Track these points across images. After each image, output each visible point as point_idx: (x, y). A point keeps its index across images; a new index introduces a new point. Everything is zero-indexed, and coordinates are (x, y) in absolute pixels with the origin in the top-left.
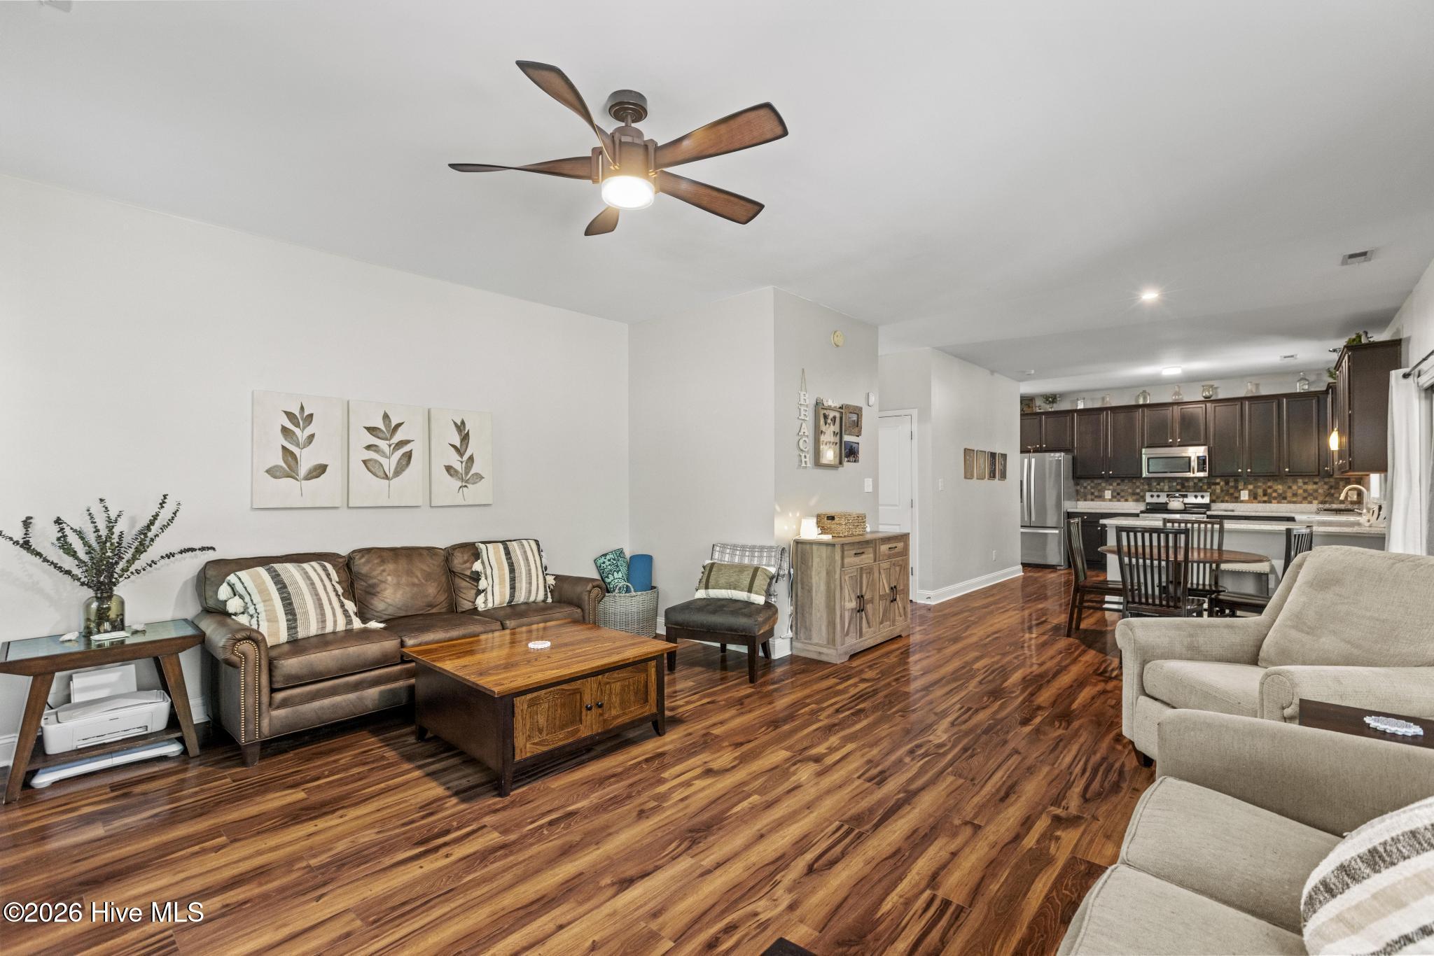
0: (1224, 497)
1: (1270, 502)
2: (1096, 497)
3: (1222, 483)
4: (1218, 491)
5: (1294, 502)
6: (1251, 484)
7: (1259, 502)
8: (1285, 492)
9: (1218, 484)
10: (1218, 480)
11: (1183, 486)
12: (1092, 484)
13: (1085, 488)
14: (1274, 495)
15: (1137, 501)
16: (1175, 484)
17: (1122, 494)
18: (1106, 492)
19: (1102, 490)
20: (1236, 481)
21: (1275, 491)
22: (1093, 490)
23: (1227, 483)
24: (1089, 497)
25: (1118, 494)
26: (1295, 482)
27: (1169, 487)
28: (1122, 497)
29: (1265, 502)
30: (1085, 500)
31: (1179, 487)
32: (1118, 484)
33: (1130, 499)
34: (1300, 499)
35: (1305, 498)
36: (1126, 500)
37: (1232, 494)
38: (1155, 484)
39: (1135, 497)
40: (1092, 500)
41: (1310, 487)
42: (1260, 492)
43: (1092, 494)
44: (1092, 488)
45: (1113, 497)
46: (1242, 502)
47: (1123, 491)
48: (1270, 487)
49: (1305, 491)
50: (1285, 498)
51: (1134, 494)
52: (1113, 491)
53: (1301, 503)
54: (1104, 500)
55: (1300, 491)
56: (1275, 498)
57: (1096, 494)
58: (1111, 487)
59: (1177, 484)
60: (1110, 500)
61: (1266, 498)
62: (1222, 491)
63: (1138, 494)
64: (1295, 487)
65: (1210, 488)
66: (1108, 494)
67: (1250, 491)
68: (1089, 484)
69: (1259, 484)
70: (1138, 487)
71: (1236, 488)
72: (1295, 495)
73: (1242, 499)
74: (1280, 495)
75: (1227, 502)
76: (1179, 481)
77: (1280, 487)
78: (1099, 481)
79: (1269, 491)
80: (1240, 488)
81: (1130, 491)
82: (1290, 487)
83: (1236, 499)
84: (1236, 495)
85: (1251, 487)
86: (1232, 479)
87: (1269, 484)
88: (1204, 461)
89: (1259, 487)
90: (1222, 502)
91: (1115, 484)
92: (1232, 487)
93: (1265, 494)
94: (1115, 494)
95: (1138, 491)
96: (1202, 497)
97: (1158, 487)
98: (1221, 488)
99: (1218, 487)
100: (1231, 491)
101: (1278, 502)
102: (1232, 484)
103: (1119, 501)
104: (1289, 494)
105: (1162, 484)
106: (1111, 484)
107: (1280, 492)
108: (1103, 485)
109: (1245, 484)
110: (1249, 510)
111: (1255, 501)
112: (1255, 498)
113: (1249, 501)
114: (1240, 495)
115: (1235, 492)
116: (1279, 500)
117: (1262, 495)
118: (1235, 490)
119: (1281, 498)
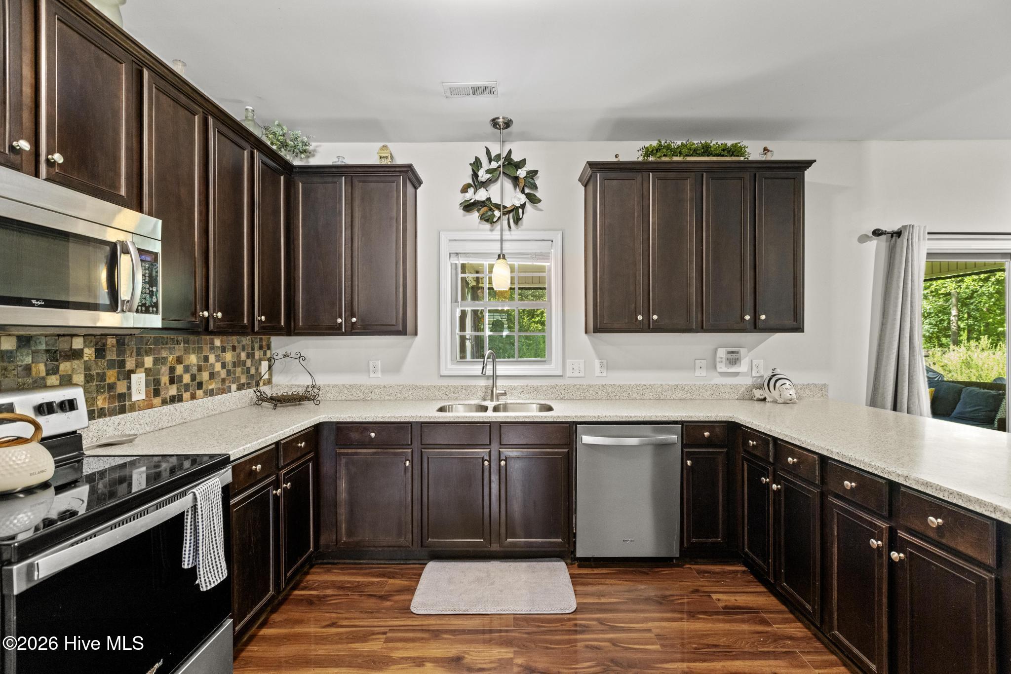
0: (94, 399)
1: (180, 400)
3: (89, 353)
4: (78, 379)
5: (211, 393)
6: (149, 352)
7: (164, 402)
9: (77, 354)
10: (78, 343)
14: (187, 379)
21: (187, 369)
26: (213, 347)
29: (173, 400)
34: (217, 384)
35: (222, 382)
37: (111, 387)
42: (165, 373)
46: (133, 408)
48: (179, 361)
49: (223, 365)
50: (200, 385)
55: (218, 367)
56: (186, 388)
61: (174, 391)
64: (212, 358)
65: (53, 371)
67: (148, 372)
69: (171, 354)
71: (122, 364)
73: (135, 398)
75: (105, 413)
77: (193, 359)
79: (179, 369)
82: (206, 359)
83: (122, 404)
84: (121, 388)
85: (153, 361)
86: (112, 340)
89: (164, 360)
92: (111, 365)
93: (172, 381)
98: (87, 368)
99: (77, 364)
100: (111, 376)
102: (113, 354)
104: (206, 376)
107: (194, 370)
110: (148, 429)
111: (157, 401)
112: (157, 393)
113: (148, 405)
114: (129, 388)
115: (119, 380)
116: (191, 391)
117: (168, 382)
118: (118, 373)
119: (196, 387)
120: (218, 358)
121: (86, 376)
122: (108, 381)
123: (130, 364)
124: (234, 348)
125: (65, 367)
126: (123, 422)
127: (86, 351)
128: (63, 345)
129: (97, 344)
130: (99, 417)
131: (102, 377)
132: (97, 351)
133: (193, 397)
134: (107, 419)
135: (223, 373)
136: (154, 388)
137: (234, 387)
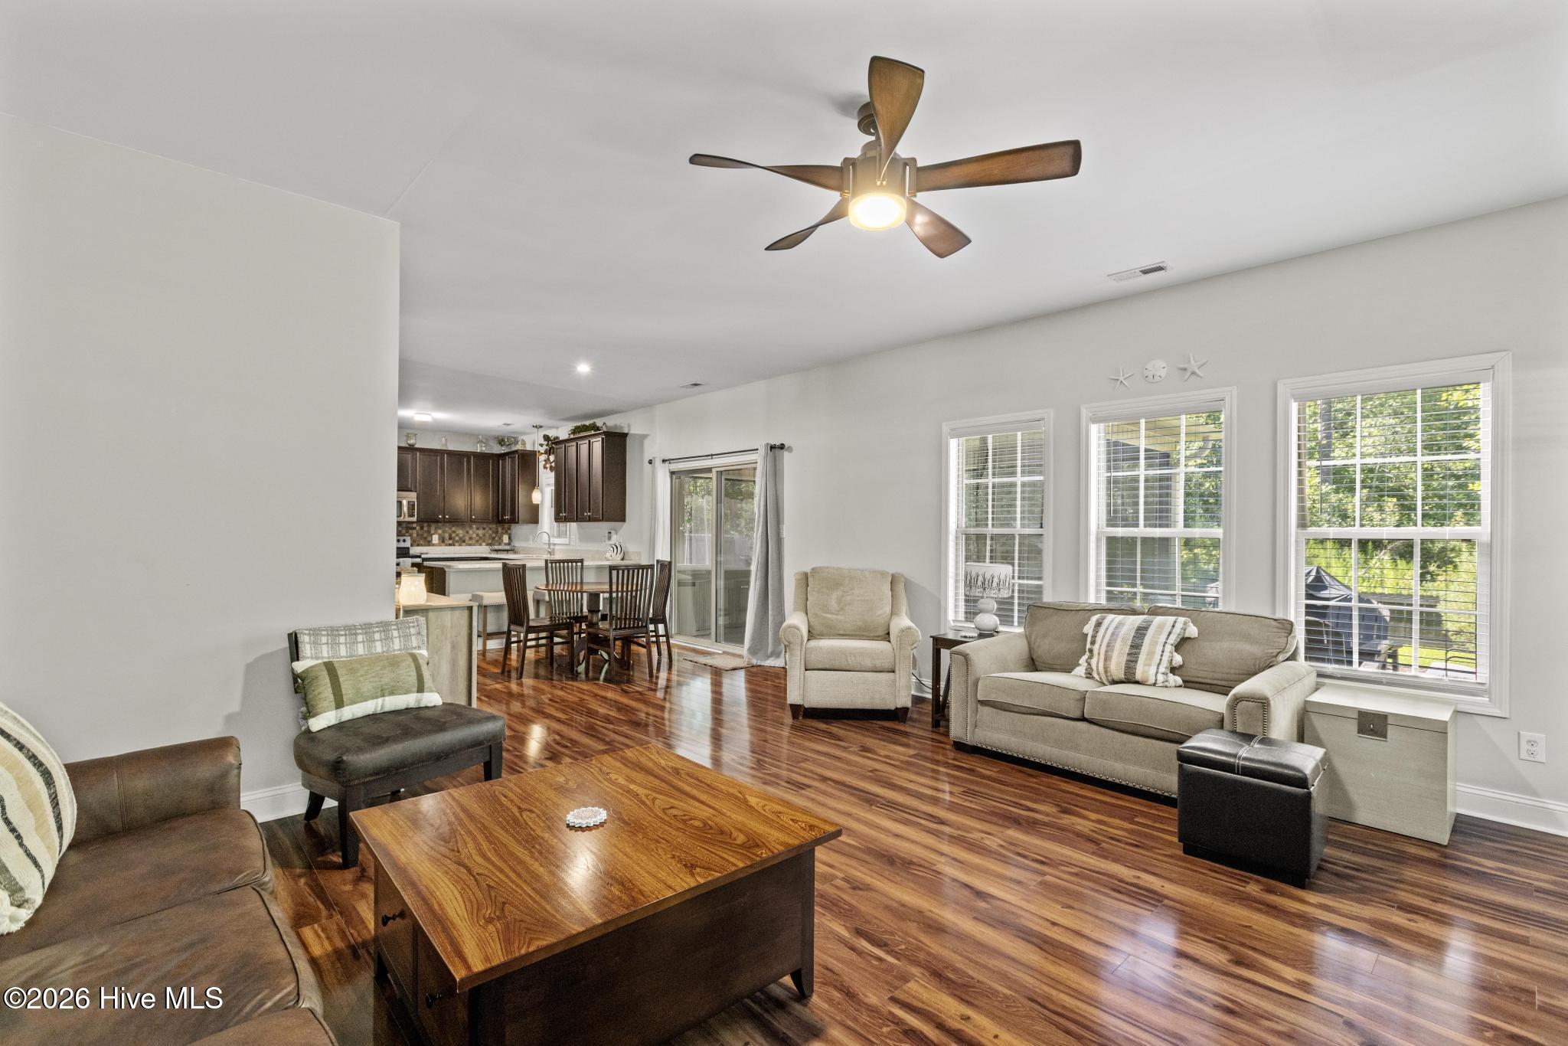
0: (419, 541)
1: (454, 545)
3: (418, 528)
4: (415, 535)
5: (470, 545)
6: (440, 528)
7: (446, 545)
8: (464, 536)
9: (415, 528)
10: (414, 525)
14: (457, 538)
20: (429, 526)
21: (457, 535)
23: (422, 528)
26: (471, 527)
29: (450, 545)
34: (474, 542)
35: (477, 541)
37: (425, 538)
41: (480, 532)
42: (447, 536)
46: (433, 545)
48: (454, 532)
49: (477, 535)
50: (464, 541)
53: (474, 545)
55: (474, 535)
56: (457, 542)
61: (451, 542)
62: (418, 535)
64: (471, 532)
67: (440, 535)
69: (446, 529)
71: (429, 532)
72: (471, 538)
73: (434, 542)
74: (461, 539)
75: (422, 545)
77: (461, 532)
79: (453, 535)
80: (432, 532)
82: (467, 532)
83: (429, 543)
84: (429, 539)
85: (440, 531)
86: (426, 524)
87: (454, 529)
88: (413, 506)
89: (446, 532)
90: (418, 545)
93: (450, 539)
96: (404, 541)
98: (417, 532)
99: (414, 531)
101: (460, 545)
102: (426, 529)
104: (467, 538)
107: (461, 536)
109: (436, 528)
111: (443, 544)
112: (443, 541)
113: (439, 545)
114: (432, 539)
115: (428, 536)
116: (459, 542)
117: (448, 539)
118: (428, 534)
119: (462, 542)
120: (474, 532)
124: (484, 529)
125: (410, 531)
128: (410, 525)
129: (419, 525)
131: (422, 535)
132: (420, 528)
134: (423, 547)
135: (477, 538)
136: (442, 540)
137: (484, 544)
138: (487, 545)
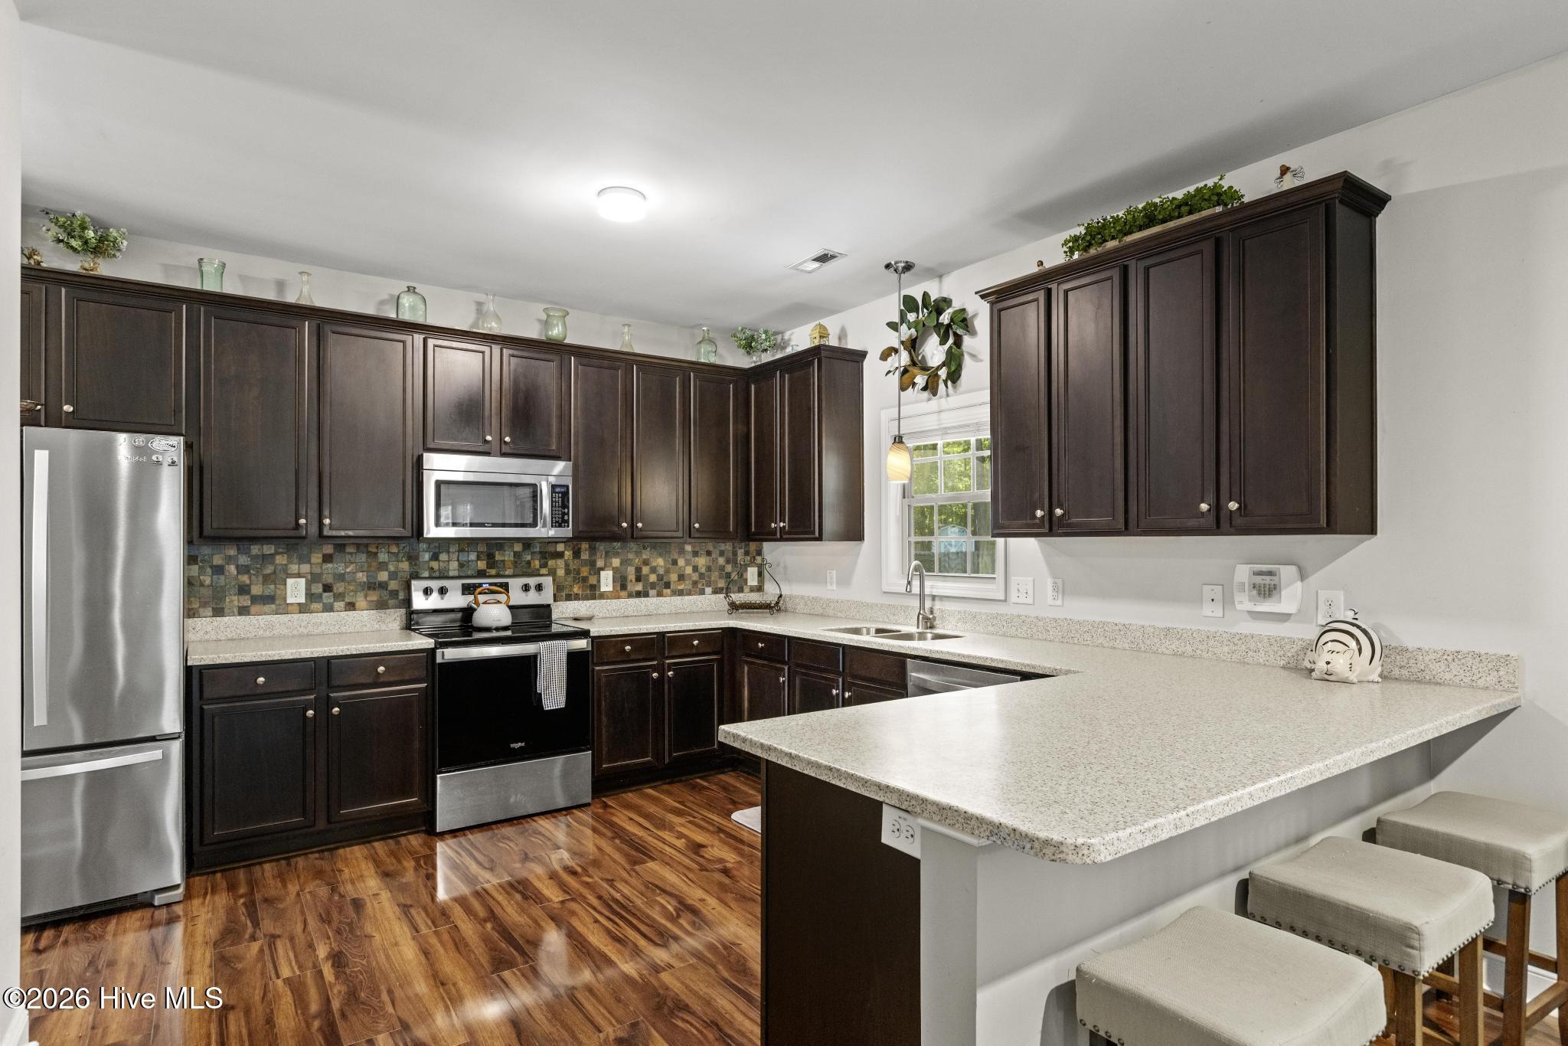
0: (571, 587)
1: (646, 595)
2: (255, 600)
3: (568, 554)
4: (561, 572)
5: (681, 593)
6: (617, 555)
7: (630, 596)
8: (667, 572)
9: (560, 555)
10: (560, 547)
11: (492, 562)
12: (243, 560)
13: (219, 570)
14: (653, 578)
15: (381, 605)
16: (473, 556)
17: (339, 588)
18: (290, 582)
19: (278, 578)
20: (594, 549)
21: (653, 570)
22: (245, 579)
23: (577, 554)
24: (234, 600)
25: (327, 588)
26: (682, 552)
27: (461, 565)
28: (339, 597)
29: (638, 594)
30: (219, 612)
31: (482, 565)
32: (328, 559)
33: (361, 602)
34: (687, 586)
35: (694, 585)
36: (351, 606)
37: (585, 579)
38: (427, 556)
39: (374, 596)
40: (243, 611)
41: (702, 561)
42: (631, 572)
43: (243, 590)
44: (243, 570)
45: (311, 596)
46: (602, 596)
47: (341, 577)
48: (646, 563)
49: (695, 569)
50: (667, 585)
51: (372, 586)
52: (313, 579)
53: (689, 594)
54: (284, 609)
55: (689, 570)
56: (653, 586)
57: (256, 590)
58: (305, 568)
59: (479, 558)
60: (303, 609)
61: (639, 587)
62: (568, 572)
63: (383, 586)
64: (681, 562)
65: (544, 565)
66: (296, 590)
67: (615, 570)
68: (229, 559)
69: (631, 556)
70: (383, 566)
71: (593, 563)
72: (681, 578)
73: (603, 589)
74: (659, 578)
75: (577, 598)
76: (482, 548)
77: (660, 562)
78: (269, 549)
79: (645, 570)
81: (362, 577)
82: (675, 562)
83: (593, 592)
84: (592, 580)
85: (617, 562)
86: (585, 546)
87: (645, 555)
88: (565, 494)
89: (630, 562)
91: (316, 558)
92: (585, 563)
93: (638, 579)
94: (318, 588)
95: (383, 576)
97: (435, 565)
98: (567, 565)
99: (561, 563)
100: (585, 571)
102: (585, 556)
103: (329, 608)
104: (674, 577)
105: (443, 557)
106: (304, 559)
107: (661, 571)
108: (280, 560)
109: (609, 554)
110: (614, 614)
111: (623, 593)
112: (623, 587)
113: (615, 596)
114: (599, 581)
115: (590, 574)
116: (657, 588)
117: (634, 580)
118: (590, 570)
119: (663, 586)
120: (688, 563)
121: (566, 570)
122: (582, 575)
123: (600, 563)
124: (709, 553)
125: (551, 563)
126: (593, 606)
127: (566, 553)
128: (551, 549)
129: (574, 548)
130: (575, 599)
131: (578, 573)
132: (574, 553)
133: (660, 594)
134: (581, 602)
135: (695, 577)
136: (621, 583)
137: (708, 590)
138: (716, 592)
